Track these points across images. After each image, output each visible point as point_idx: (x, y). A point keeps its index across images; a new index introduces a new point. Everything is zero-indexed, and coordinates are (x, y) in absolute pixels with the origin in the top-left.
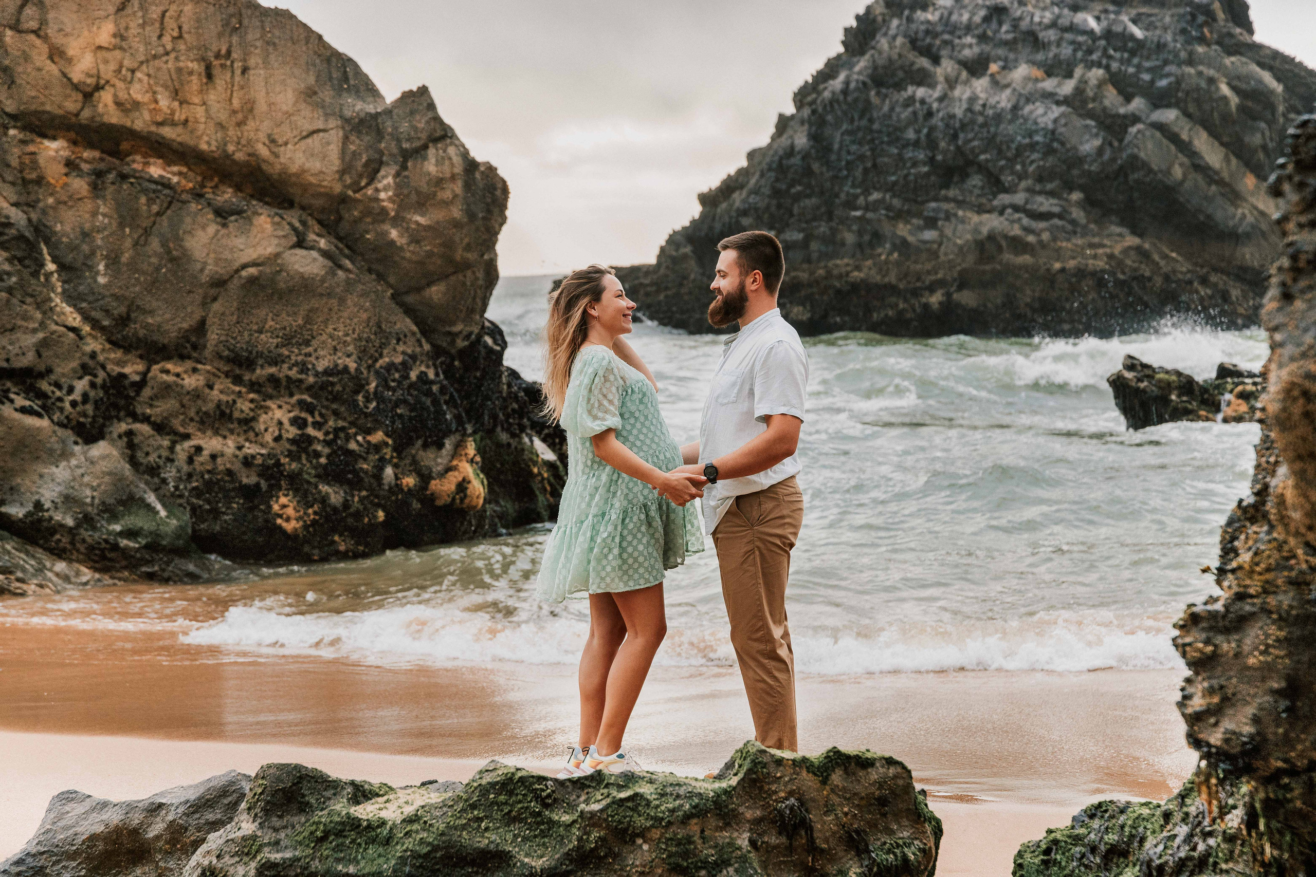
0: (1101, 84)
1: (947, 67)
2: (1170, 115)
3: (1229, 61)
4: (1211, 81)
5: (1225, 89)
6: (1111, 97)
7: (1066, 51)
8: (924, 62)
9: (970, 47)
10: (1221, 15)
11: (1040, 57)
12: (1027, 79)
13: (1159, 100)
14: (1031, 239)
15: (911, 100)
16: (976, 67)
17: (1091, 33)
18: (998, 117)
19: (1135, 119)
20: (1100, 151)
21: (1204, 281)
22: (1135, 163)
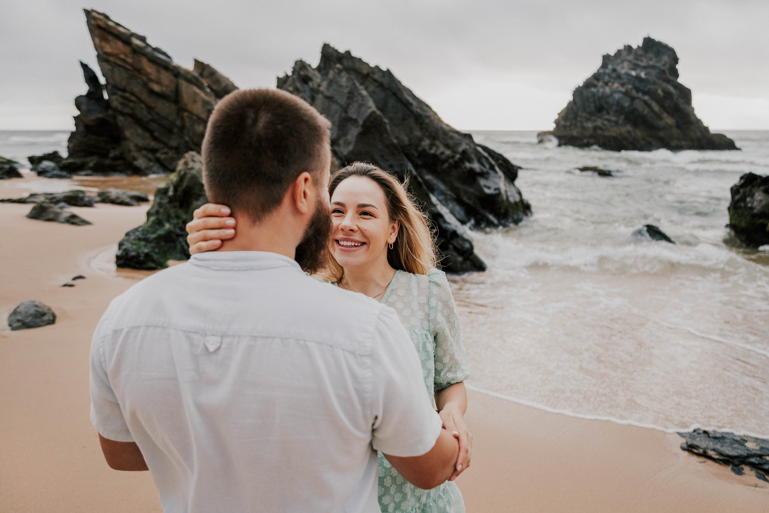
0: (631, 89)
1: (600, 84)
2: (646, 98)
3: (665, 85)
4: (657, 90)
5: (660, 92)
6: (634, 93)
7: (625, 80)
8: (595, 82)
9: (606, 78)
10: (668, 72)
11: (621, 82)
12: (617, 87)
13: (645, 93)
14: (604, 127)
15: (591, 92)
16: (606, 84)
17: (632, 76)
18: (607, 97)
19: (638, 98)
20: (629, 106)
21: (644, 139)
22: (635, 110)
